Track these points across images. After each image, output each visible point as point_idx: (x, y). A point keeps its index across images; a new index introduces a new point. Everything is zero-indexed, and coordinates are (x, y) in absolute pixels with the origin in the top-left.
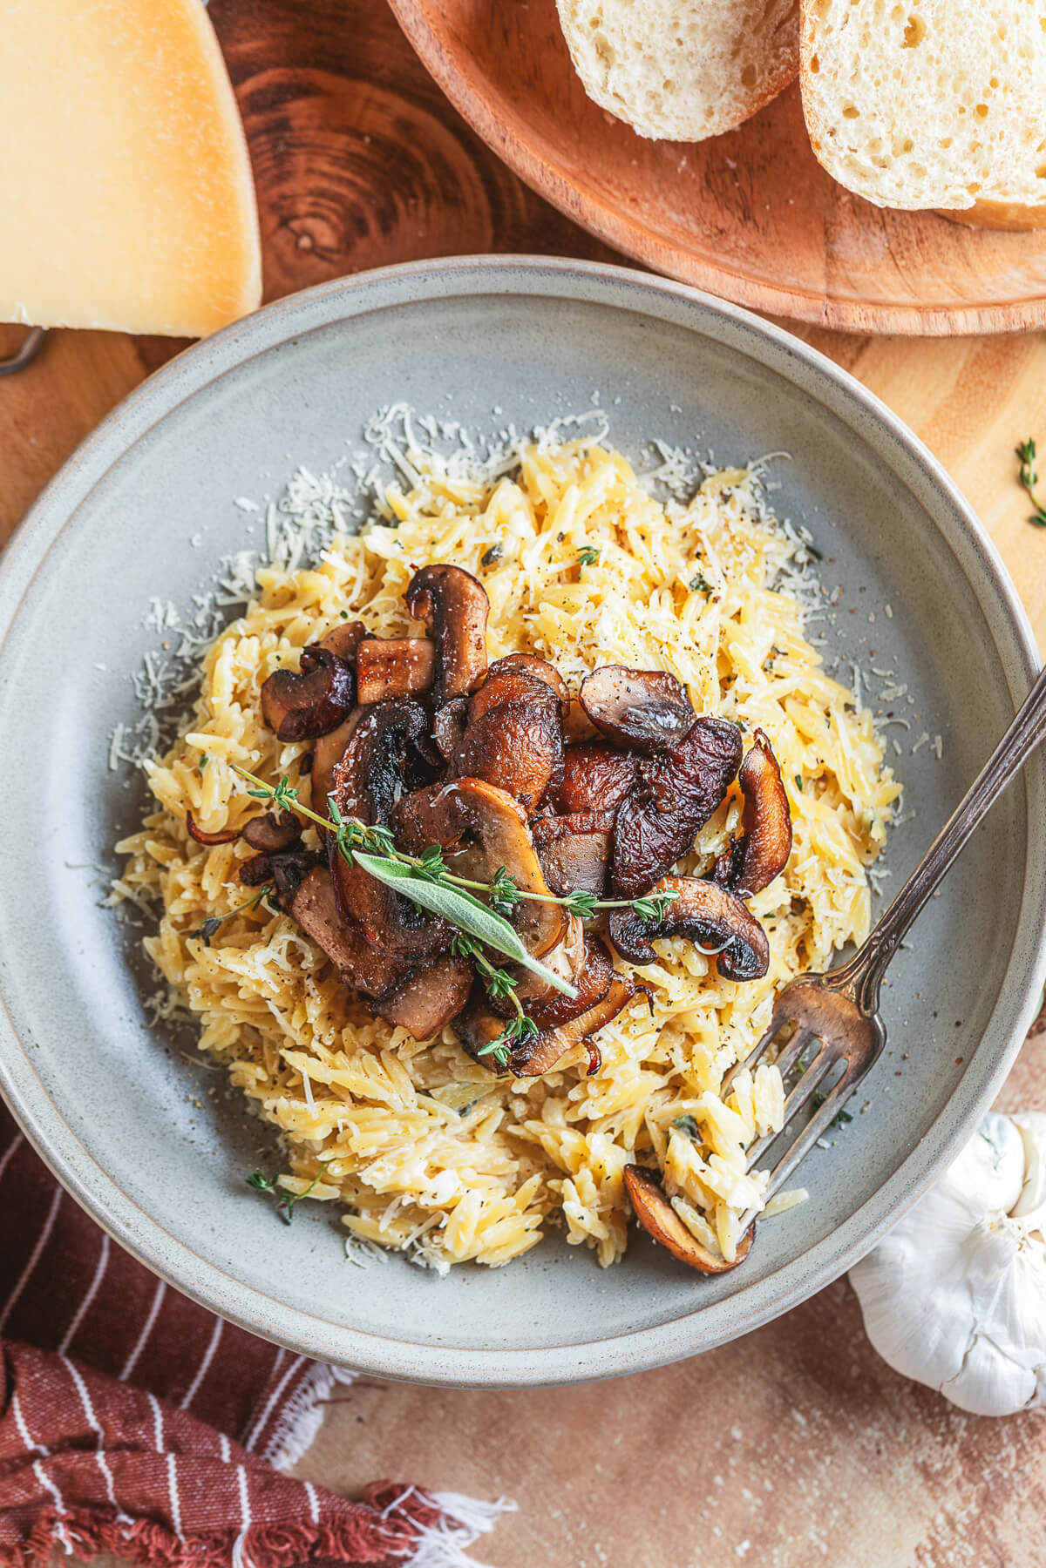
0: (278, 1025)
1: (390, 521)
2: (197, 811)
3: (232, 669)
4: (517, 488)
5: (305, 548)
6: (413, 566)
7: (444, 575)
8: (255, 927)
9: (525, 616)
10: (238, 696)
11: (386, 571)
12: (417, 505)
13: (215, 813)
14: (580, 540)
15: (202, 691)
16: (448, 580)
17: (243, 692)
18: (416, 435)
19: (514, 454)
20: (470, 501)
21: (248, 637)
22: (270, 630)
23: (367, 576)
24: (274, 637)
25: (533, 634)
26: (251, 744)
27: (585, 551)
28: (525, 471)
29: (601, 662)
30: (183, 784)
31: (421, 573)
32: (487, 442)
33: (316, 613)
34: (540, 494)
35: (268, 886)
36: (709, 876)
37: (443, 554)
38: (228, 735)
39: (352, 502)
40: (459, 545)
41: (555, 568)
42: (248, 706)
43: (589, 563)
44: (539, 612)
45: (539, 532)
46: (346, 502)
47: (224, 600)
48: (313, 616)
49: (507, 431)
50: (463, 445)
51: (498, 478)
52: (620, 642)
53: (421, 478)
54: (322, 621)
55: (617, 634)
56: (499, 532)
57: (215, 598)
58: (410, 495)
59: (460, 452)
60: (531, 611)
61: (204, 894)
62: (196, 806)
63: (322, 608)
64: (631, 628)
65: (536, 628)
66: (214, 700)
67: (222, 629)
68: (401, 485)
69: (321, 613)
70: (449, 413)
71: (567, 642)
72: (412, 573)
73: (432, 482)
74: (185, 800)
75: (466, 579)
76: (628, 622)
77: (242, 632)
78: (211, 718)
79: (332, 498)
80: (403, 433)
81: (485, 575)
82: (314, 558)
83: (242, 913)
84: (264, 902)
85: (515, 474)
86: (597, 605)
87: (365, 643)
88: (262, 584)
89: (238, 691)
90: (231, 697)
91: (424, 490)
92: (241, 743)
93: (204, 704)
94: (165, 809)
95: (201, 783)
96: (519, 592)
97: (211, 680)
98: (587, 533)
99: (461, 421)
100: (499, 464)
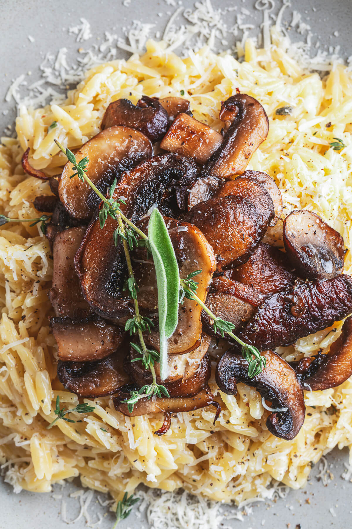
0: (4, 298)
1: (240, 57)
2: (34, 151)
3: (101, 84)
4: (321, 83)
5: (184, 44)
6: (237, 90)
7: (252, 105)
8: (26, 235)
9: (283, 156)
10: (96, 101)
11: (220, 83)
12: (260, 59)
13: (43, 158)
14: (338, 133)
15: (78, 87)
16: (253, 110)
17: (100, 101)
18: (283, 19)
19: (330, 64)
20: (290, 74)
21: (122, 72)
22: (136, 77)
23: (208, 79)
24: (136, 81)
25: (282, 168)
26: (87, 131)
27: (337, 141)
28: (330, 76)
29: (309, 207)
30: (35, 131)
31: (240, 96)
32: (319, 47)
33: (168, 82)
34: (331, 94)
35: (46, 216)
36: (294, 365)
37: (258, 93)
38: (76, 119)
39: (225, 34)
40: (270, 94)
41: (314, 140)
42: (98, 110)
43: (335, 149)
44: (291, 158)
45: (319, 114)
46: (221, 31)
47: (122, 45)
48: (165, 82)
49: (334, 48)
50: (306, 42)
51: (313, 71)
52: (327, 203)
53: (271, 46)
54: (169, 89)
55: (328, 198)
56: (296, 101)
57: (117, 41)
58: (259, 50)
59: (301, 44)
60: (287, 155)
61: (9, 200)
62: (35, 148)
63: (172, 82)
64: (337, 200)
65: (284, 166)
66: (81, 95)
67: (111, 60)
68: (258, 42)
69: (170, 84)
70: (308, 19)
71: (297, 184)
72: (234, 93)
73: (275, 51)
74: (31, 141)
75: (262, 115)
76: (338, 195)
77: (120, 68)
78: (74, 104)
79: (215, 25)
80: (277, 15)
81: (274, 119)
82: (185, 52)
83: (23, 223)
84: (39, 225)
85: (325, 75)
86: (326, 174)
87: (184, 115)
88: (148, 48)
89: (97, 99)
90: (92, 99)
91: (269, 53)
92: (81, 128)
93: (74, 94)
94: (18, 139)
95: (46, 136)
96: (287, 141)
97: (86, 83)
98: (344, 132)
99: (312, 27)
100: (318, 64)
